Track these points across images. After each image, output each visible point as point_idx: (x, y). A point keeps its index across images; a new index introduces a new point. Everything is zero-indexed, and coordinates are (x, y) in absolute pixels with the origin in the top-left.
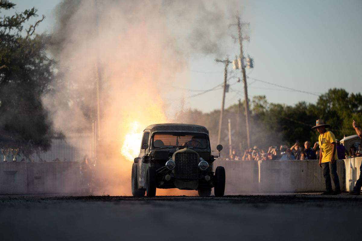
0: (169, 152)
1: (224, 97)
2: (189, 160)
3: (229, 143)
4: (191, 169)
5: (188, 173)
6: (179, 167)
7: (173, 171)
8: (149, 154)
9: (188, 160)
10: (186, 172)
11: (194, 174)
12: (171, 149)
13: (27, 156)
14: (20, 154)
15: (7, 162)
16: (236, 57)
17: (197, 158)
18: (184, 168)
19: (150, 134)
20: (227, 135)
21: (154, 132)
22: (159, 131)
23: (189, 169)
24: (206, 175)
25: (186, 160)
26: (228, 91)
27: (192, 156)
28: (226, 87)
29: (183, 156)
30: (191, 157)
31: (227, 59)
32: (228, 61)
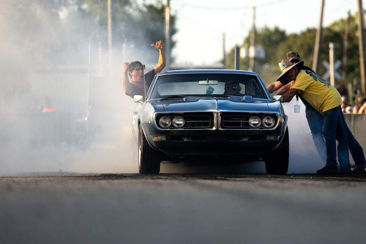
20: (326, 70)
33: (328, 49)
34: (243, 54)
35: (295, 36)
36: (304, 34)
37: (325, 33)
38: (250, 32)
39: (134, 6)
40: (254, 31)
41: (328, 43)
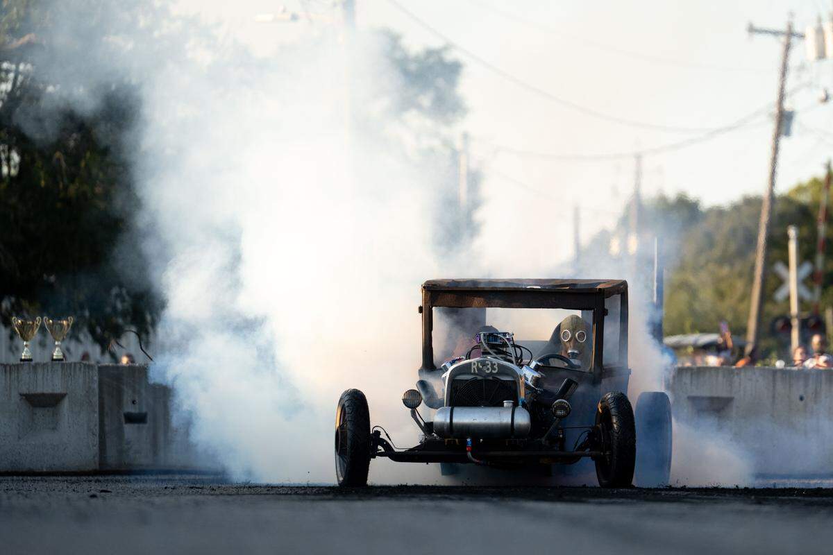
1: (776, 149)
3: (789, 308)
13: (103, 343)
14: (82, 337)
15: (33, 363)
16: (820, 20)
20: (781, 282)
26: (788, 133)
28: (784, 121)
31: (790, 27)
32: (790, 34)
33: (788, 239)
34: (615, 247)
35: (719, 213)
36: (736, 208)
37: (779, 207)
38: (628, 208)
40: (637, 202)
41: (787, 227)
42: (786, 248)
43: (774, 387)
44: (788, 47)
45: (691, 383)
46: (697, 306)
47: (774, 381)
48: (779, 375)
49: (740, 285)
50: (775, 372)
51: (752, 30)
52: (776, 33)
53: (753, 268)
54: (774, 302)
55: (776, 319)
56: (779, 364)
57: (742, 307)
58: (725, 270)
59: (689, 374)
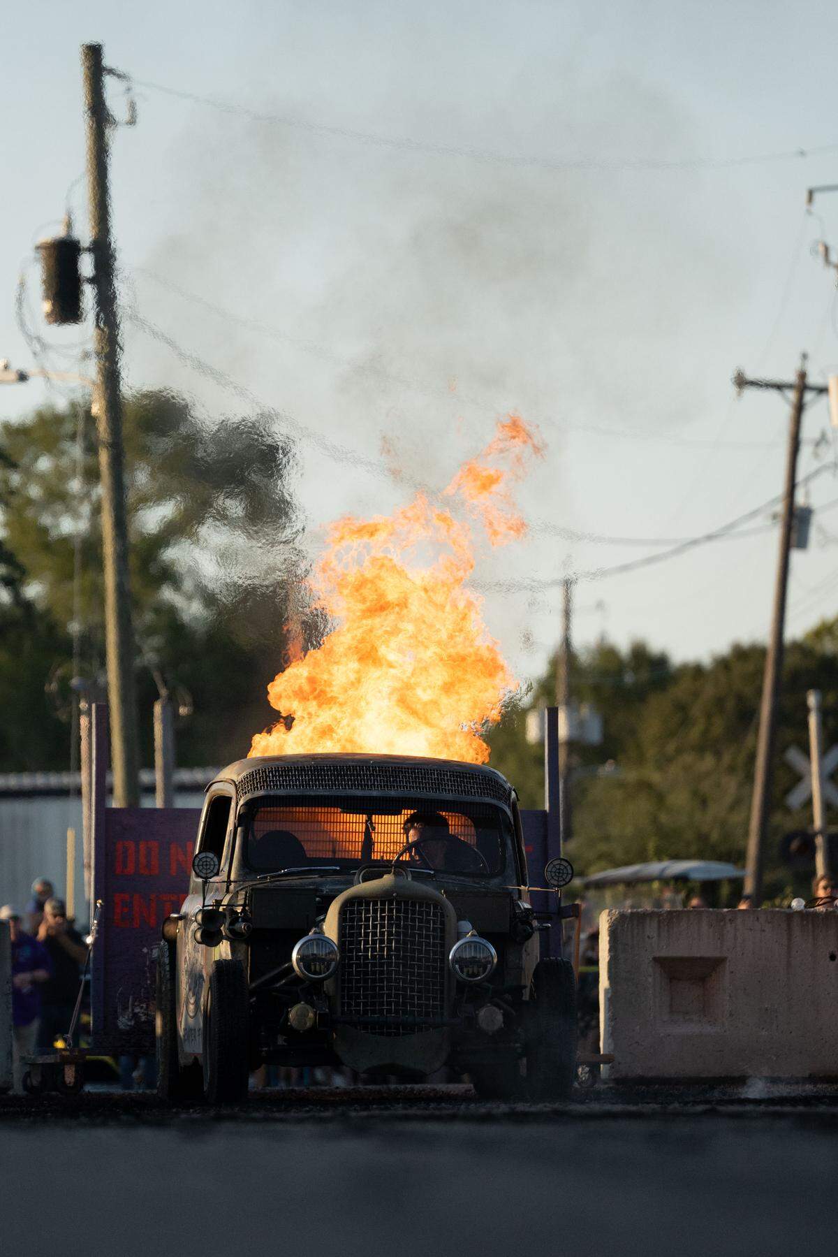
0: (316, 890)
2: (405, 935)
3: (809, 820)
4: (412, 974)
5: (397, 996)
6: (358, 966)
7: (329, 986)
8: (225, 902)
9: (398, 934)
10: (389, 988)
11: (428, 999)
12: (330, 878)
17: (443, 923)
18: (382, 972)
19: (233, 804)
20: (798, 778)
21: (249, 796)
22: (272, 793)
23: (405, 973)
24: (482, 1006)
25: (390, 934)
27: (421, 913)
29: (375, 911)
30: (413, 920)
31: (803, 376)
32: (802, 386)
33: (806, 710)
34: (534, 729)
35: (696, 671)
36: (724, 664)
37: (791, 661)
38: (554, 663)
39: (188, 585)
40: (566, 657)
41: (806, 692)
42: (805, 726)
43: (789, 939)
44: (799, 408)
45: (659, 935)
46: (663, 818)
47: (789, 929)
48: (796, 921)
49: (731, 785)
50: (790, 915)
51: (742, 382)
52: (779, 387)
53: (752, 757)
54: (787, 811)
55: (789, 838)
56: (797, 904)
57: (736, 818)
58: (709, 761)
59: (655, 924)
